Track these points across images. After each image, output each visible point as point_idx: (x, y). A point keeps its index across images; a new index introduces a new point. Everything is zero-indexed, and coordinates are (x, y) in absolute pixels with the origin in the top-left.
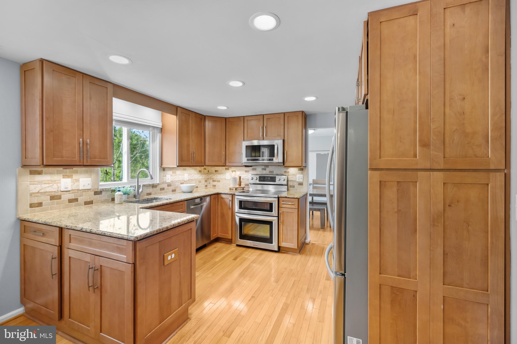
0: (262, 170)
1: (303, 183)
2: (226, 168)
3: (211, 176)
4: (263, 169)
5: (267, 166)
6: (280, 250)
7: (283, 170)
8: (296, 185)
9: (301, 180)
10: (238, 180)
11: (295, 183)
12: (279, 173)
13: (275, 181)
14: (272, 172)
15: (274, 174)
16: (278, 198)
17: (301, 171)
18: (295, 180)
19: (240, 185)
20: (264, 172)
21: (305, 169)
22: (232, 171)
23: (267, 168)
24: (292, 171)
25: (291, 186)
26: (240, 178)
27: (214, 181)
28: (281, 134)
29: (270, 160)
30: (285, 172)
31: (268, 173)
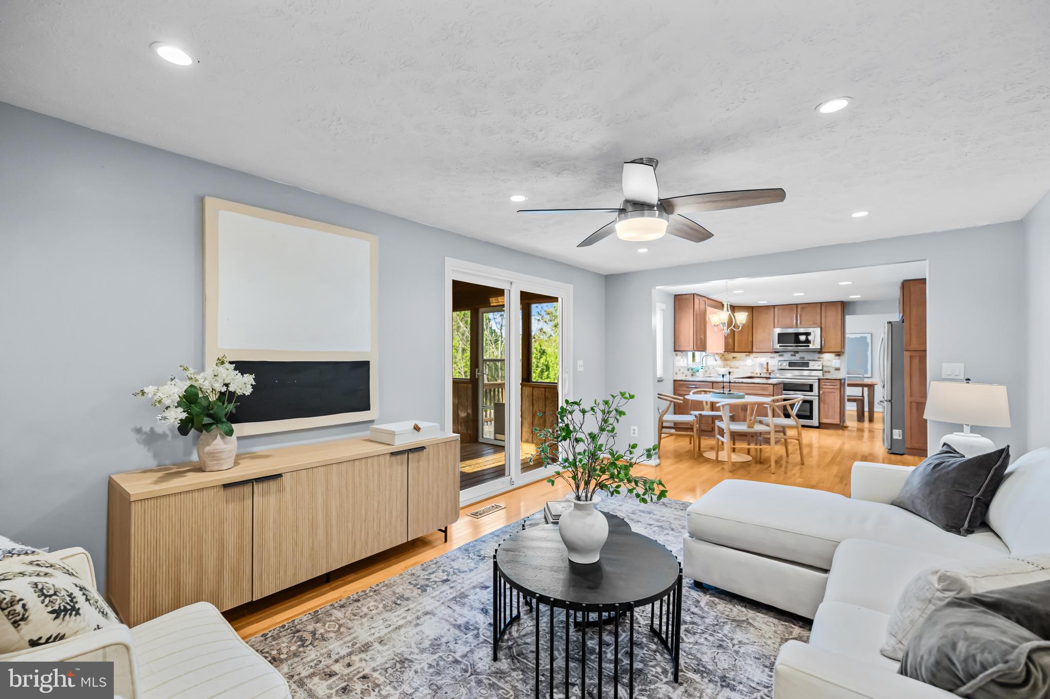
3: (727, 362)
4: (792, 355)
5: (797, 352)
6: (821, 426)
7: (816, 356)
9: (838, 366)
10: (766, 366)
12: (811, 359)
13: (808, 367)
14: (804, 358)
16: (819, 380)
17: (837, 357)
18: (832, 365)
19: (768, 370)
20: (794, 358)
21: (842, 354)
22: (754, 357)
23: (797, 355)
24: (827, 357)
25: (826, 372)
26: (768, 363)
27: (730, 368)
28: (819, 322)
29: (805, 346)
30: (819, 358)
31: (797, 359)
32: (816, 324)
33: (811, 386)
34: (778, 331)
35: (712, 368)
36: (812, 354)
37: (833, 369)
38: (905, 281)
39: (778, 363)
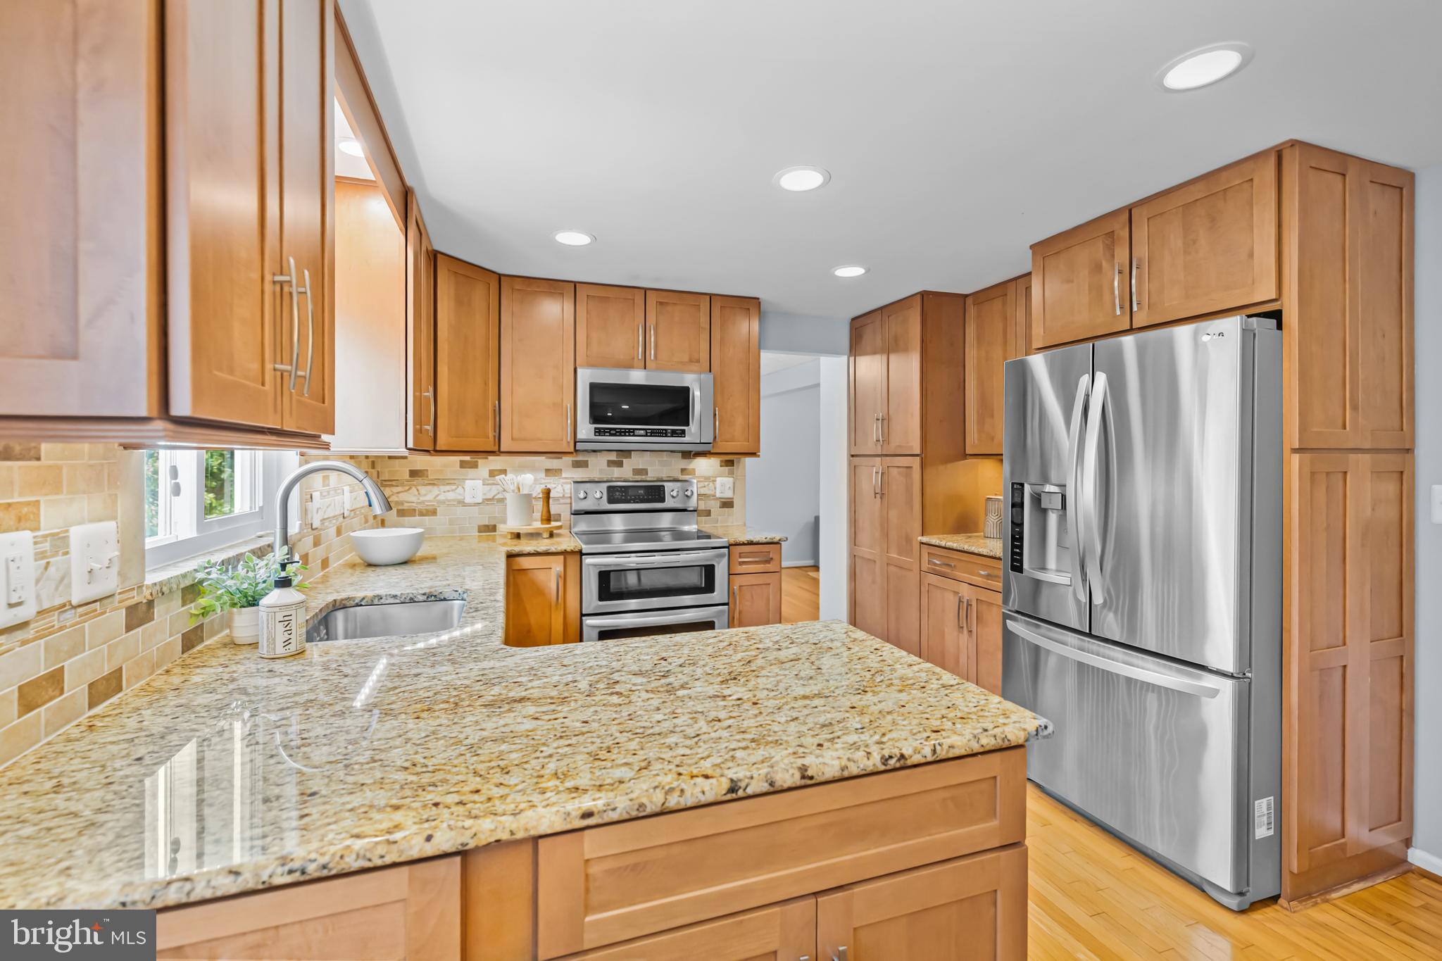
0: (609, 466)
1: (733, 502)
2: (462, 462)
4: (611, 463)
5: (627, 453)
7: (678, 465)
8: (714, 506)
9: (729, 494)
10: (541, 507)
11: (713, 502)
12: (670, 476)
13: (663, 500)
14: (647, 471)
15: (648, 479)
17: (727, 469)
18: (713, 493)
19: (548, 519)
20: (616, 472)
21: (739, 462)
22: (492, 474)
23: (625, 461)
24: (703, 466)
25: (700, 513)
28: (704, 356)
29: (674, 433)
30: (683, 471)
31: (630, 475)
32: (698, 361)
33: (709, 571)
34: (587, 376)
35: (333, 531)
36: (665, 457)
37: (718, 504)
38: (1294, 144)
39: (577, 492)
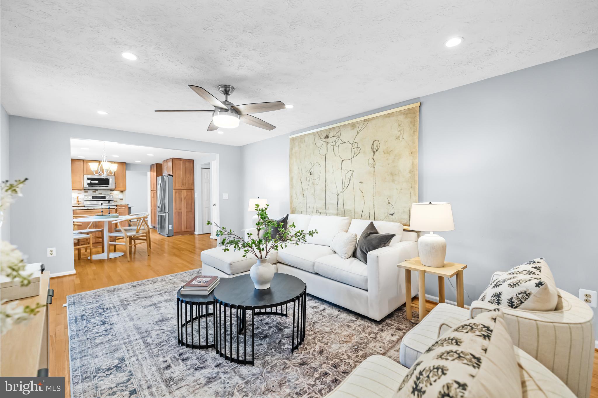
1: (123, 199)
4: (93, 192)
5: (97, 190)
7: (109, 192)
9: (121, 198)
10: (76, 199)
11: (118, 199)
12: (107, 194)
13: (105, 199)
15: (102, 195)
16: (116, 205)
17: (121, 193)
18: (118, 197)
19: (79, 202)
23: (97, 191)
24: (115, 193)
25: (115, 201)
26: (78, 197)
29: (106, 186)
30: (111, 193)
31: (98, 194)
34: (87, 176)
36: (106, 191)
38: (174, 158)
39: (85, 197)
